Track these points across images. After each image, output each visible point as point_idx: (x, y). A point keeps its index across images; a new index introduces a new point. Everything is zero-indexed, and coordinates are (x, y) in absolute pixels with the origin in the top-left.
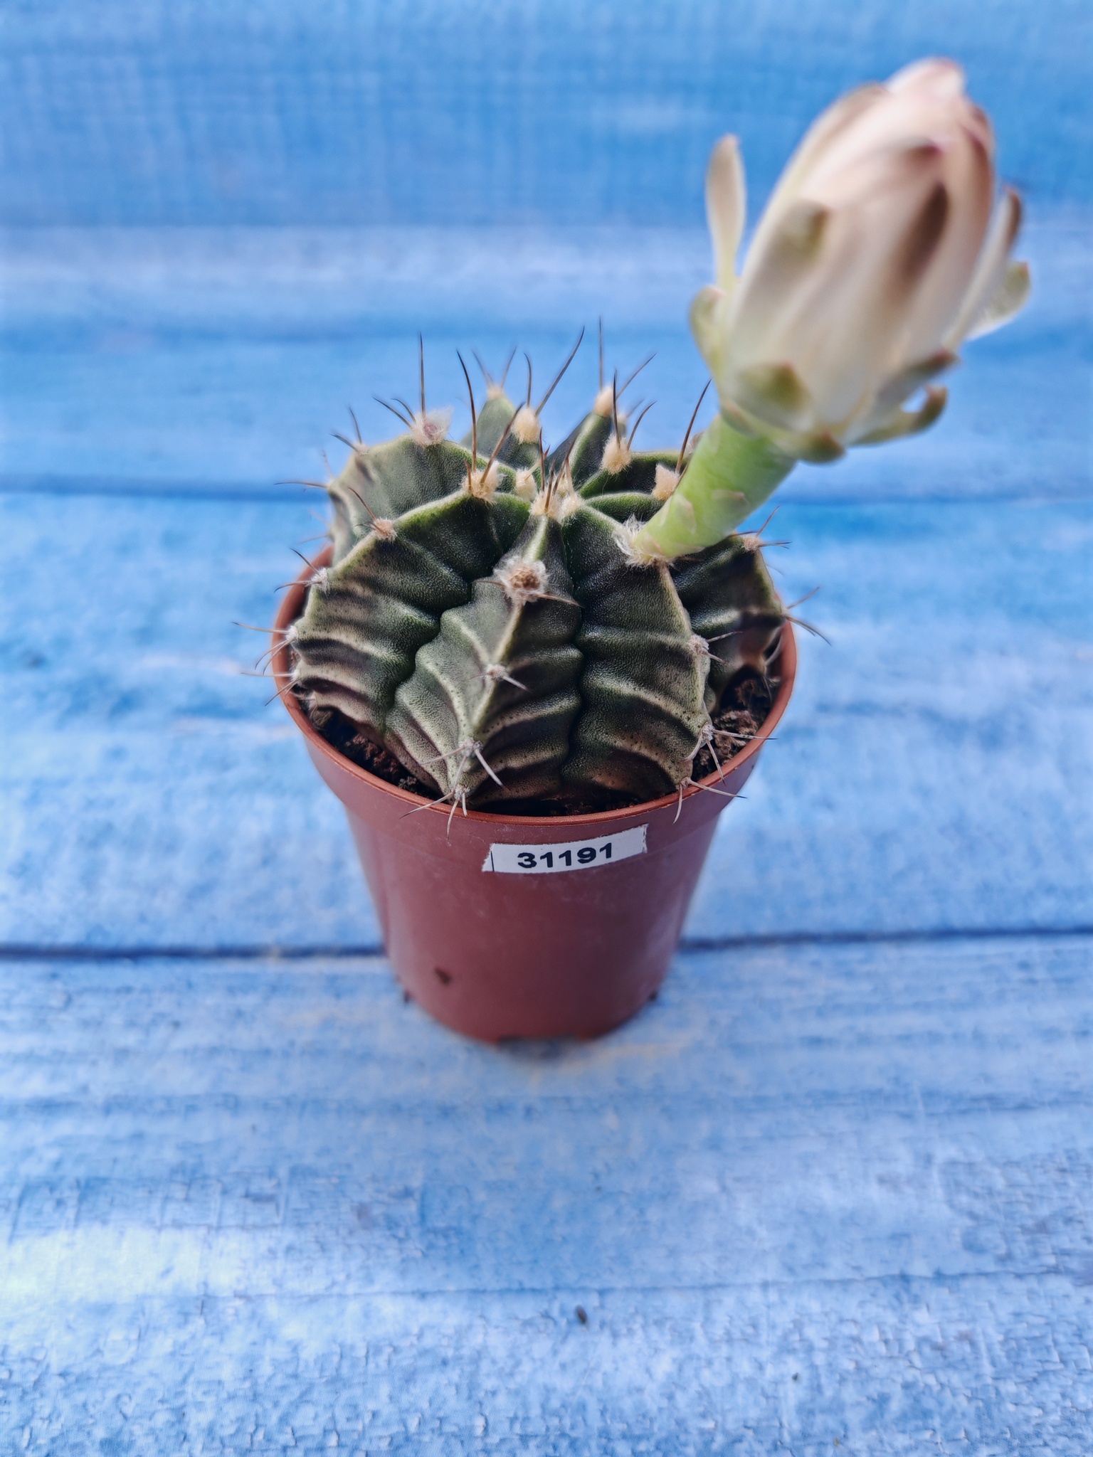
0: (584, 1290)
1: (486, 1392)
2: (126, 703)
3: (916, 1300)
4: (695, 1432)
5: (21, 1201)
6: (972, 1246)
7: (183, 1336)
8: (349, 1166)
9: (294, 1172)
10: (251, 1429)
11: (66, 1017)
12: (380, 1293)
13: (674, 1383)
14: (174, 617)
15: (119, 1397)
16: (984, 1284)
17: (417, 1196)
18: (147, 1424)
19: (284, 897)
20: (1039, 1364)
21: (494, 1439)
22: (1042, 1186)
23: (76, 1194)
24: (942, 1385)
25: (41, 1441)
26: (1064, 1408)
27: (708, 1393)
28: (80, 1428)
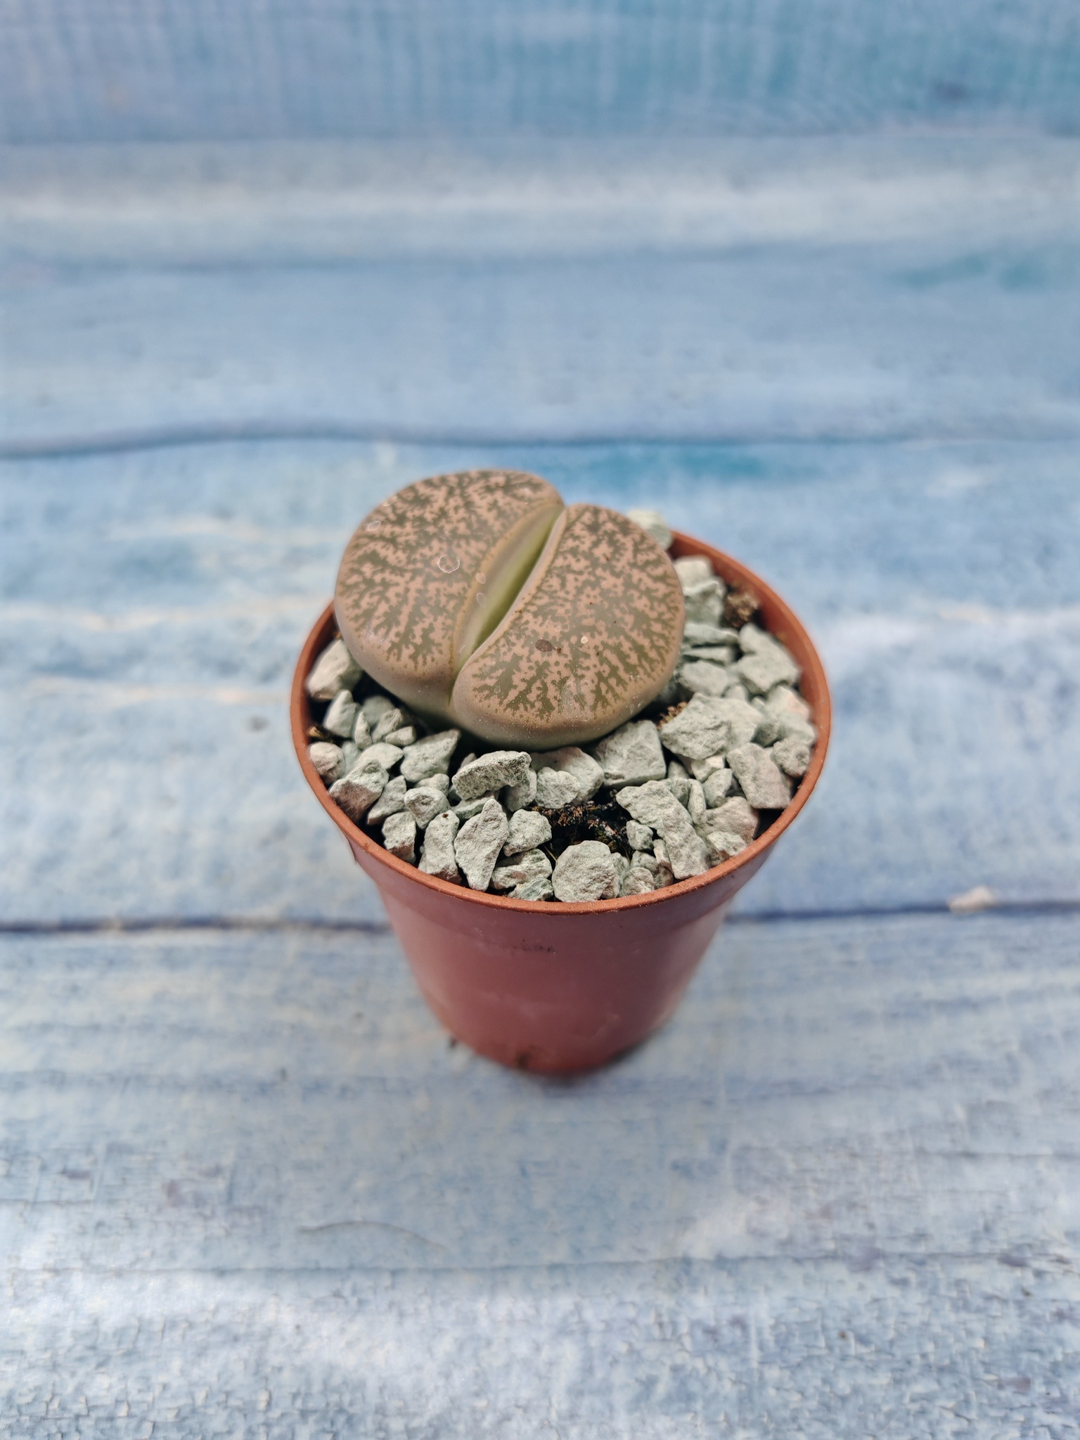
0: (377, 1270)
1: (273, 1368)
3: (694, 1284)
4: (467, 1410)
6: (755, 1232)
9: (111, 1149)
10: (47, 1398)
12: (181, 1270)
13: (452, 1362)
16: (762, 1268)
17: (227, 1174)
19: (130, 869)
20: (806, 1349)
21: (275, 1414)
22: (829, 1171)
24: (709, 1369)
26: (822, 1394)
27: (485, 1374)
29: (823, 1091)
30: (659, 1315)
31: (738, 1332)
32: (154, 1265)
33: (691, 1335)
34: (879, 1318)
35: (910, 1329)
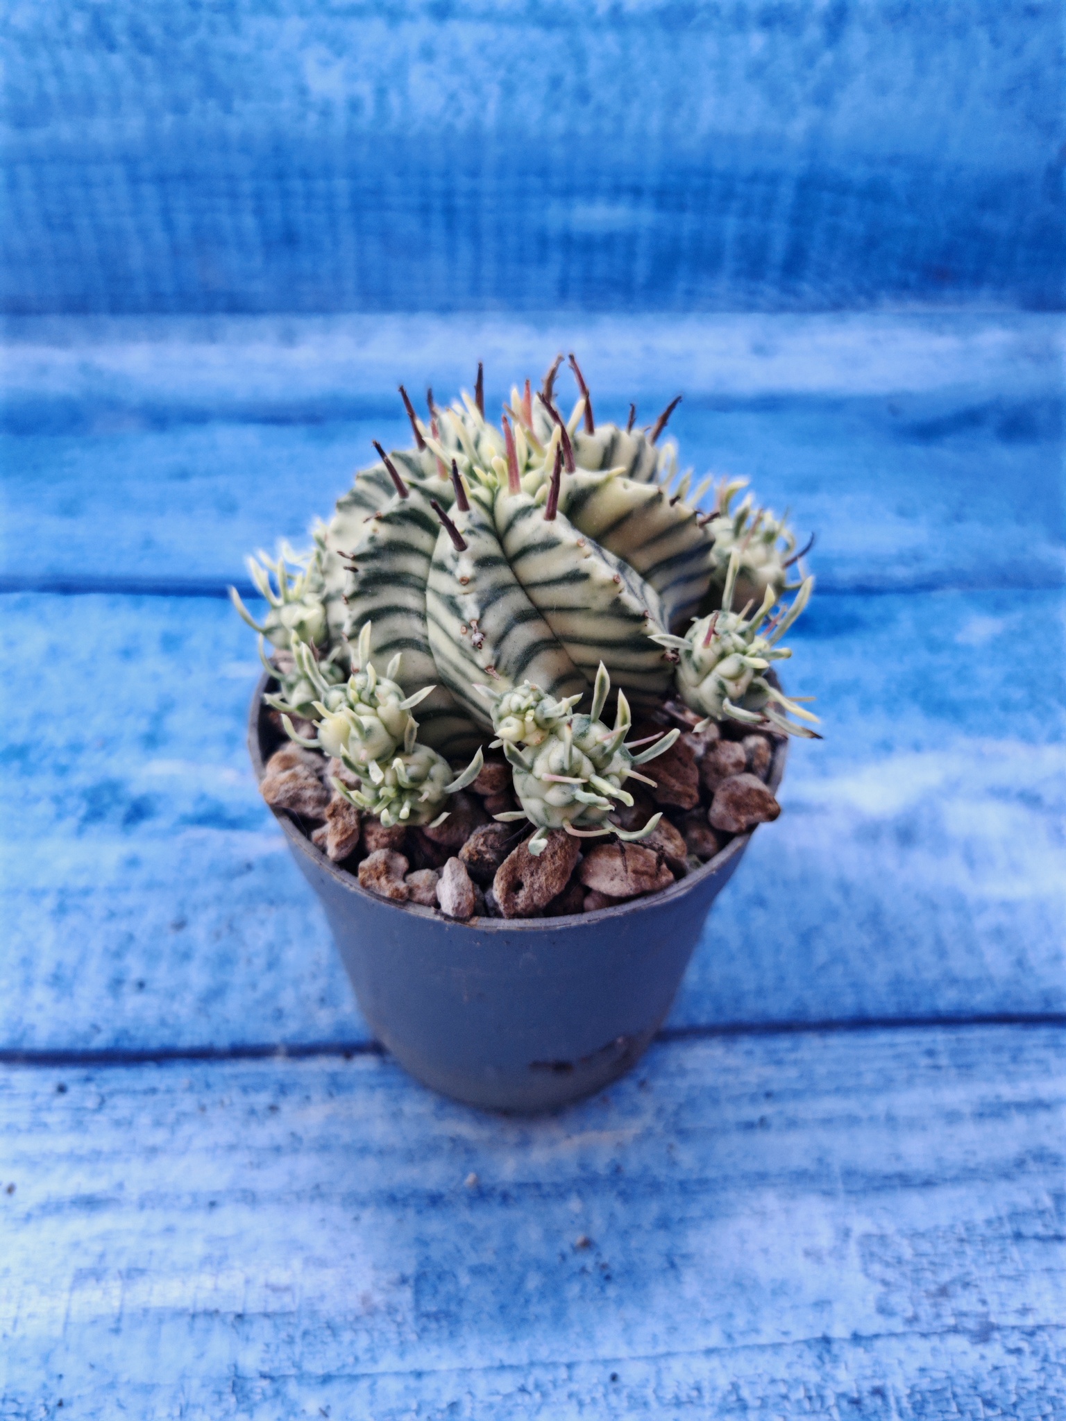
2: (138, 812)
3: (836, 1359)
6: (884, 1310)
7: (219, 1412)
9: (306, 1263)
11: (101, 1118)
14: (176, 722)
16: (894, 1343)
17: (412, 1282)
19: (287, 997)
20: (940, 1414)
22: (944, 1255)
29: (928, 1183)
30: (807, 1390)
31: (879, 1401)
32: (359, 1369)
33: (838, 1406)
34: (1001, 1384)
35: (1030, 1393)
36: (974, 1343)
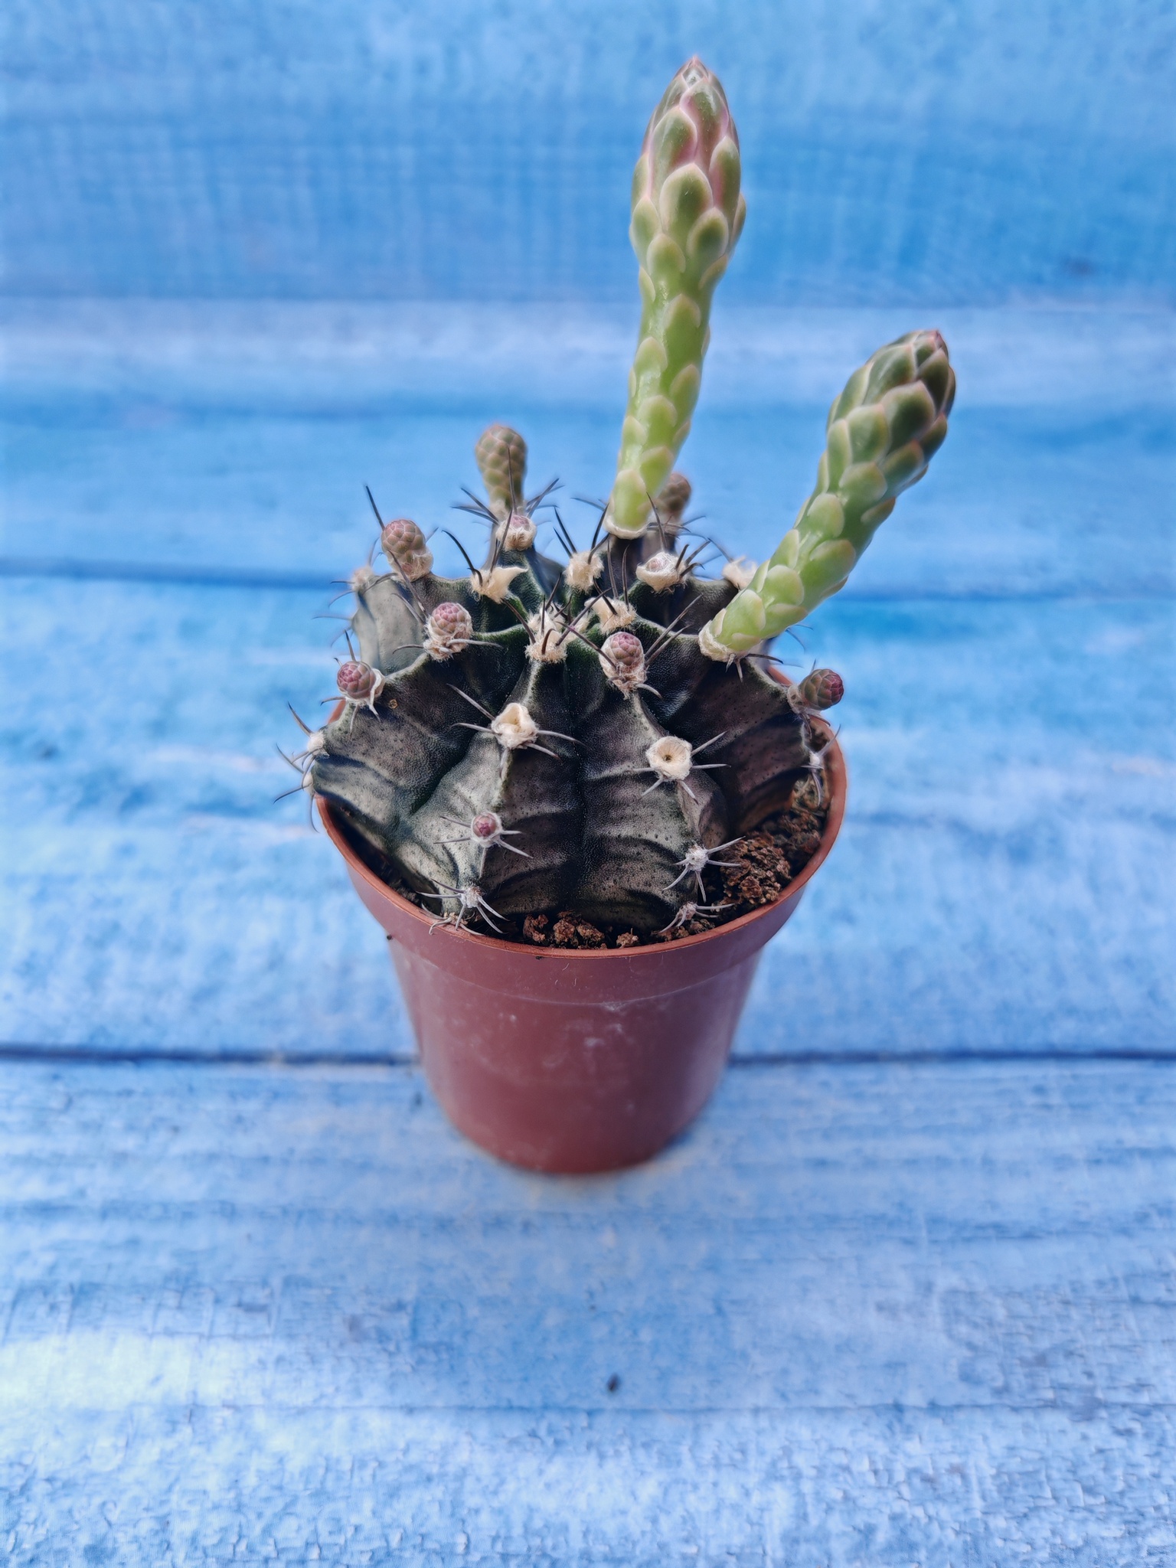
0: (573, 1410)
1: (470, 1510)
2: (138, 798)
3: (908, 1431)
4: (676, 1556)
5: (14, 1304)
6: (968, 1377)
7: (170, 1444)
8: (342, 1277)
9: (288, 1282)
10: (234, 1539)
11: (67, 1120)
12: (368, 1407)
13: (658, 1507)
14: (190, 709)
15: (104, 1504)
16: (979, 1416)
17: (410, 1309)
18: (131, 1531)
19: (290, 1002)
20: (1031, 1500)
21: (475, 1557)
22: (1043, 1317)
23: (69, 1298)
24: (930, 1518)
25: (26, 1546)
26: (1053, 1545)
27: (692, 1519)
28: (65, 1534)
29: (1029, 1236)
30: (872, 1462)
31: (958, 1481)
32: (340, 1401)
33: (908, 1481)
34: (1106, 1469)
35: (1140, 1480)
36: (1075, 1421)
